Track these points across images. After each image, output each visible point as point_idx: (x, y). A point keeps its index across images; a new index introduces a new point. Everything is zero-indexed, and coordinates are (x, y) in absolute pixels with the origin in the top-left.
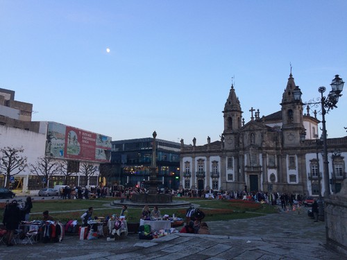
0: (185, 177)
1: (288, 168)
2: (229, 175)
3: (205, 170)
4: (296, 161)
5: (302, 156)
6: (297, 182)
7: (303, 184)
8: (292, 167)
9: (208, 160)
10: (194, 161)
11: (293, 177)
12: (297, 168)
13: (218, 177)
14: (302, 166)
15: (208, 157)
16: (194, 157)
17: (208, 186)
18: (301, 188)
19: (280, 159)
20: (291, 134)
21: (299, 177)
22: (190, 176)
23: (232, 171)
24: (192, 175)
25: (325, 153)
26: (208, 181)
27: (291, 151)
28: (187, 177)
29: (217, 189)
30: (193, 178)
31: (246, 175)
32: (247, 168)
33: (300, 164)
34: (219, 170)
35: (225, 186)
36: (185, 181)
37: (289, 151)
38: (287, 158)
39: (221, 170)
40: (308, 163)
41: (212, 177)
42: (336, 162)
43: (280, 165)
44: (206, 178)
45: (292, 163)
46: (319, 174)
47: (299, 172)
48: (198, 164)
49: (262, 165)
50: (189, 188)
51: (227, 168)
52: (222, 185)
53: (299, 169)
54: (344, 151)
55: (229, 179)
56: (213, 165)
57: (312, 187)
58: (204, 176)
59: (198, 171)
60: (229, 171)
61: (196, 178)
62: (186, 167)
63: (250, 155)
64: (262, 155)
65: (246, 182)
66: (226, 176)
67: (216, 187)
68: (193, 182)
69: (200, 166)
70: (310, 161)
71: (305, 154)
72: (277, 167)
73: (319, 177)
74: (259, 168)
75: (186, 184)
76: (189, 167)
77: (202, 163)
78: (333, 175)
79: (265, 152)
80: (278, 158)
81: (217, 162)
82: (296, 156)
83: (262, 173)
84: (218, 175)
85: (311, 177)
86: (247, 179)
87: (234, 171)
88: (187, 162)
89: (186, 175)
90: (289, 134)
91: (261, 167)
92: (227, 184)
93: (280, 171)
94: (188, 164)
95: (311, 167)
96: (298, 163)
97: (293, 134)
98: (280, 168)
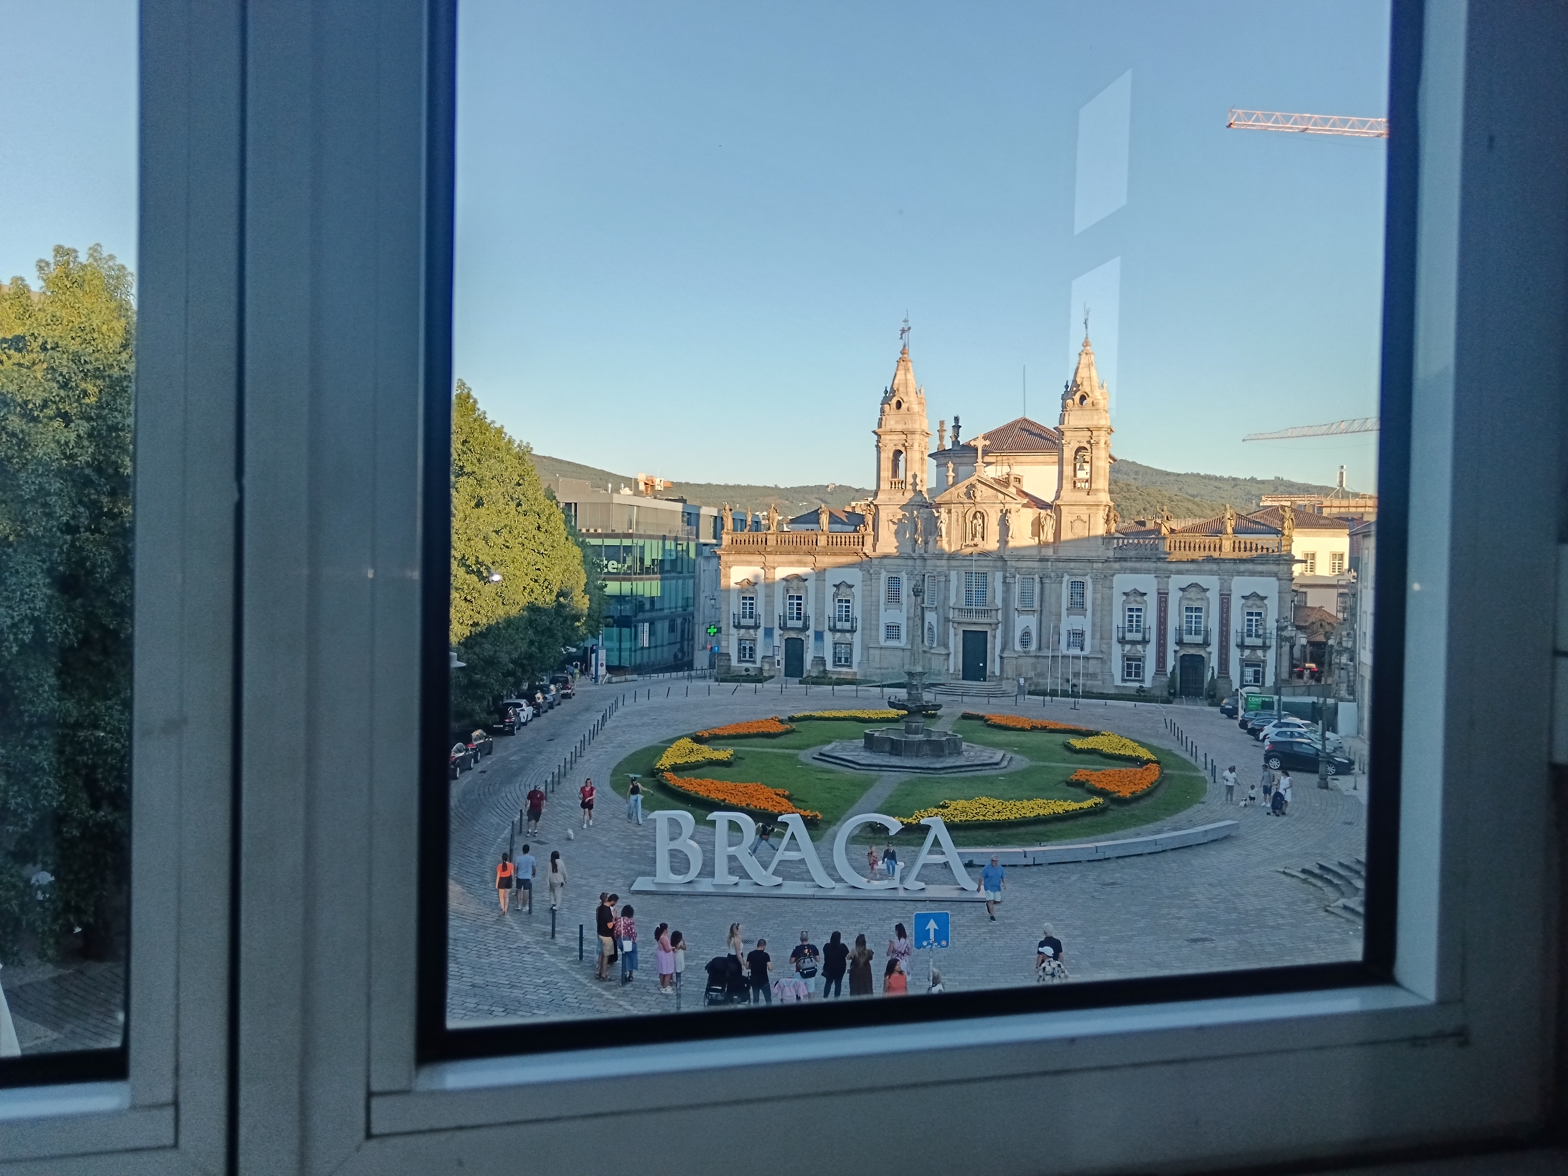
0: (738, 626)
1: (1064, 612)
2: (888, 627)
3: (811, 612)
4: (1089, 593)
5: (1104, 579)
6: (1087, 652)
7: (1103, 659)
8: (1077, 607)
9: (821, 579)
10: (770, 579)
11: (1077, 637)
12: (1089, 613)
13: (852, 631)
14: (1104, 606)
15: (821, 571)
16: (770, 568)
17: (821, 661)
18: (1093, 666)
19: (1047, 586)
20: (1079, 519)
21: (1093, 638)
22: (756, 627)
23: (899, 616)
24: (762, 625)
25: (1163, 576)
26: (819, 643)
27: (1078, 565)
28: (748, 628)
29: (850, 666)
30: (769, 632)
31: (952, 631)
32: (956, 611)
33: (1099, 602)
34: (857, 611)
35: (877, 660)
36: (740, 640)
37: (1072, 565)
38: (1064, 585)
39: (863, 612)
40: (1118, 601)
41: (833, 630)
42: (1190, 599)
43: (1046, 604)
44: (811, 632)
45: (1077, 599)
46: (1144, 629)
47: (1094, 625)
48: (788, 591)
49: (1000, 606)
50: (754, 662)
51: (882, 607)
52: (865, 655)
53: (1093, 614)
54: (1212, 573)
55: (888, 637)
56: (835, 595)
57: (1123, 662)
58: (806, 628)
59: (785, 613)
60: (888, 616)
61: (777, 632)
62: (744, 598)
63: (969, 574)
64: (1005, 578)
65: (952, 650)
66: (878, 630)
67: (846, 660)
68: (766, 644)
69: (791, 597)
70: (1124, 594)
71: (1113, 576)
72: (1039, 609)
73: (1144, 638)
74: (994, 612)
75: (742, 650)
76: (752, 598)
77: (798, 589)
78: (1179, 631)
79: (1012, 567)
80: (1042, 582)
81: (851, 586)
82: (1088, 580)
83: (1000, 625)
84: (852, 627)
85: (1124, 638)
86: (956, 643)
87: (904, 614)
88: (747, 583)
89: (744, 622)
90: (1075, 517)
91: (997, 610)
92: (883, 652)
93: (1045, 620)
94: (750, 588)
95: (1123, 611)
96: (1094, 600)
97: (1085, 518)
98: (1045, 613)
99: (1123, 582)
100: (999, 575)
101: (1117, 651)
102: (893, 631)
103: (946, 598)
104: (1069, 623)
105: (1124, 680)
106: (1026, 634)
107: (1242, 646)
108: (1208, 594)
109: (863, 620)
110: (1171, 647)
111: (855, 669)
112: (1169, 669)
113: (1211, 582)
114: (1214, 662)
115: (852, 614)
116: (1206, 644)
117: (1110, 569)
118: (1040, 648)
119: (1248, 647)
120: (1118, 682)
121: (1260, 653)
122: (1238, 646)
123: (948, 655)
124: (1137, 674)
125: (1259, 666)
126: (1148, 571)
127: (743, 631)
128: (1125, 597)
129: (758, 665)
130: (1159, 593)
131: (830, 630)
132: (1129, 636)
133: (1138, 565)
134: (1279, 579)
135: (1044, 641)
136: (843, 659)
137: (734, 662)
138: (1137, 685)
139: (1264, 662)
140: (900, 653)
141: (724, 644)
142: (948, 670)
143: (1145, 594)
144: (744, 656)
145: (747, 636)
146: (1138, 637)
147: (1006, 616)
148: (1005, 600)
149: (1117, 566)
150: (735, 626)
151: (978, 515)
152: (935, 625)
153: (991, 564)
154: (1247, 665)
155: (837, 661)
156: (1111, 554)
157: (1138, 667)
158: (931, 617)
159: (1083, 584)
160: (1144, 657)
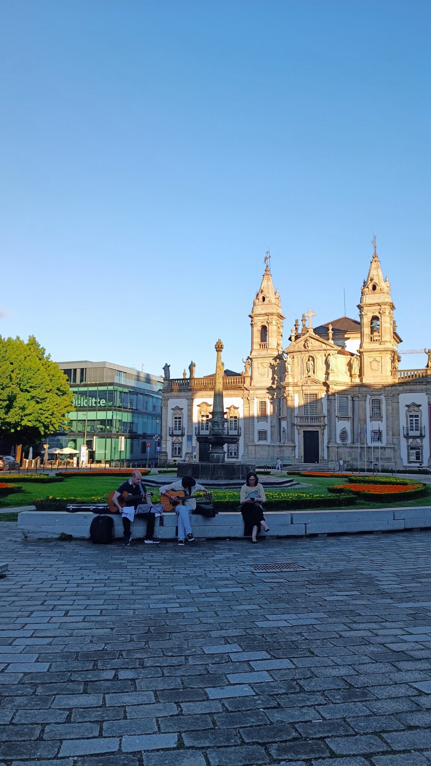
0: (172, 435)
1: (368, 419)
2: (260, 432)
4: (383, 406)
6: (384, 444)
7: (395, 448)
8: (376, 416)
10: (190, 406)
11: (378, 434)
12: (384, 419)
13: (238, 435)
14: (394, 415)
16: (190, 400)
18: (389, 453)
19: (356, 402)
20: (375, 360)
21: (387, 435)
22: (182, 435)
24: (186, 434)
28: (178, 436)
29: (237, 458)
30: (190, 438)
31: (296, 432)
32: (299, 418)
33: (390, 411)
34: (240, 423)
35: (253, 452)
36: (173, 443)
37: (372, 389)
38: (368, 402)
39: (245, 424)
40: (403, 410)
43: (356, 414)
45: (376, 411)
46: (421, 427)
47: (387, 426)
48: (200, 412)
49: (326, 415)
50: (181, 457)
51: (255, 420)
52: (246, 451)
53: (387, 420)
55: (260, 439)
56: (228, 414)
57: (408, 450)
59: (199, 426)
60: (259, 425)
61: (194, 438)
62: (176, 418)
63: (306, 395)
64: (328, 397)
65: (297, 444)
66: (253, 434)
67: (235, 453)
68: (188, 446)
69: (202, 417)
70: (407, 406)
71: (399, 394)
72: (351, 416)
73: (421, 434)
74: (322, 418)
75: (174, 449)
76: (180, 418)
77: (207, 411)
79: (333, 389)
80: (353, 401)
81: (237, 408)
82: (383, 398)
83: (326, 427)
84: (238, 433)
85: (408, 434)
86: (299, 439)
87: (269, 424)
88: (178, 408)
89: (176, 433)
90: (372, 359)
91: (324, 417)
92: (257, 448)
93: (355, 423)
94: (179, 412)
95: (407, 417)
96: (387, 410)
97: (379, 359)
98: (356, 419)
99: (405, 399)
100: (325, 395)
101: (404, 443)
102: (262, 435)
103: (292, 411)
104: (372, 426)
105: (409, 462)
106: (344, 433)
109: (244, 429)
111: (240, 460)
115: (238, 425)
117: (397, 390)
118: (353, 443)
120: (405, 463)
123: (295, 447)
124: (418, 458)
126: (421, 391)
127: (175, 438)
128: (407, 408)
129: (183, 459)
130: (429, 405)
132: (411, 433)
133: (414, 387)
135: (356, 437)
136: (233, 454)
137: (170, 457)
138: (418, 465)
140: (267, 448)
141: (163, 446)
142: (295, 457)
143: (420, 406)
144: (176, 453)
145: (177, 441)
146: (417, 433)
147: (330, 420)
148: (329, 411)
149: (401, 388)
150: (170, 435)
151: (311, 359)
152: (287, 429)
153: (319, 388)
155: (230, 455)
156: (396, 381)
158: (284, 424)
159: (379, 402)
160: (422, 446)
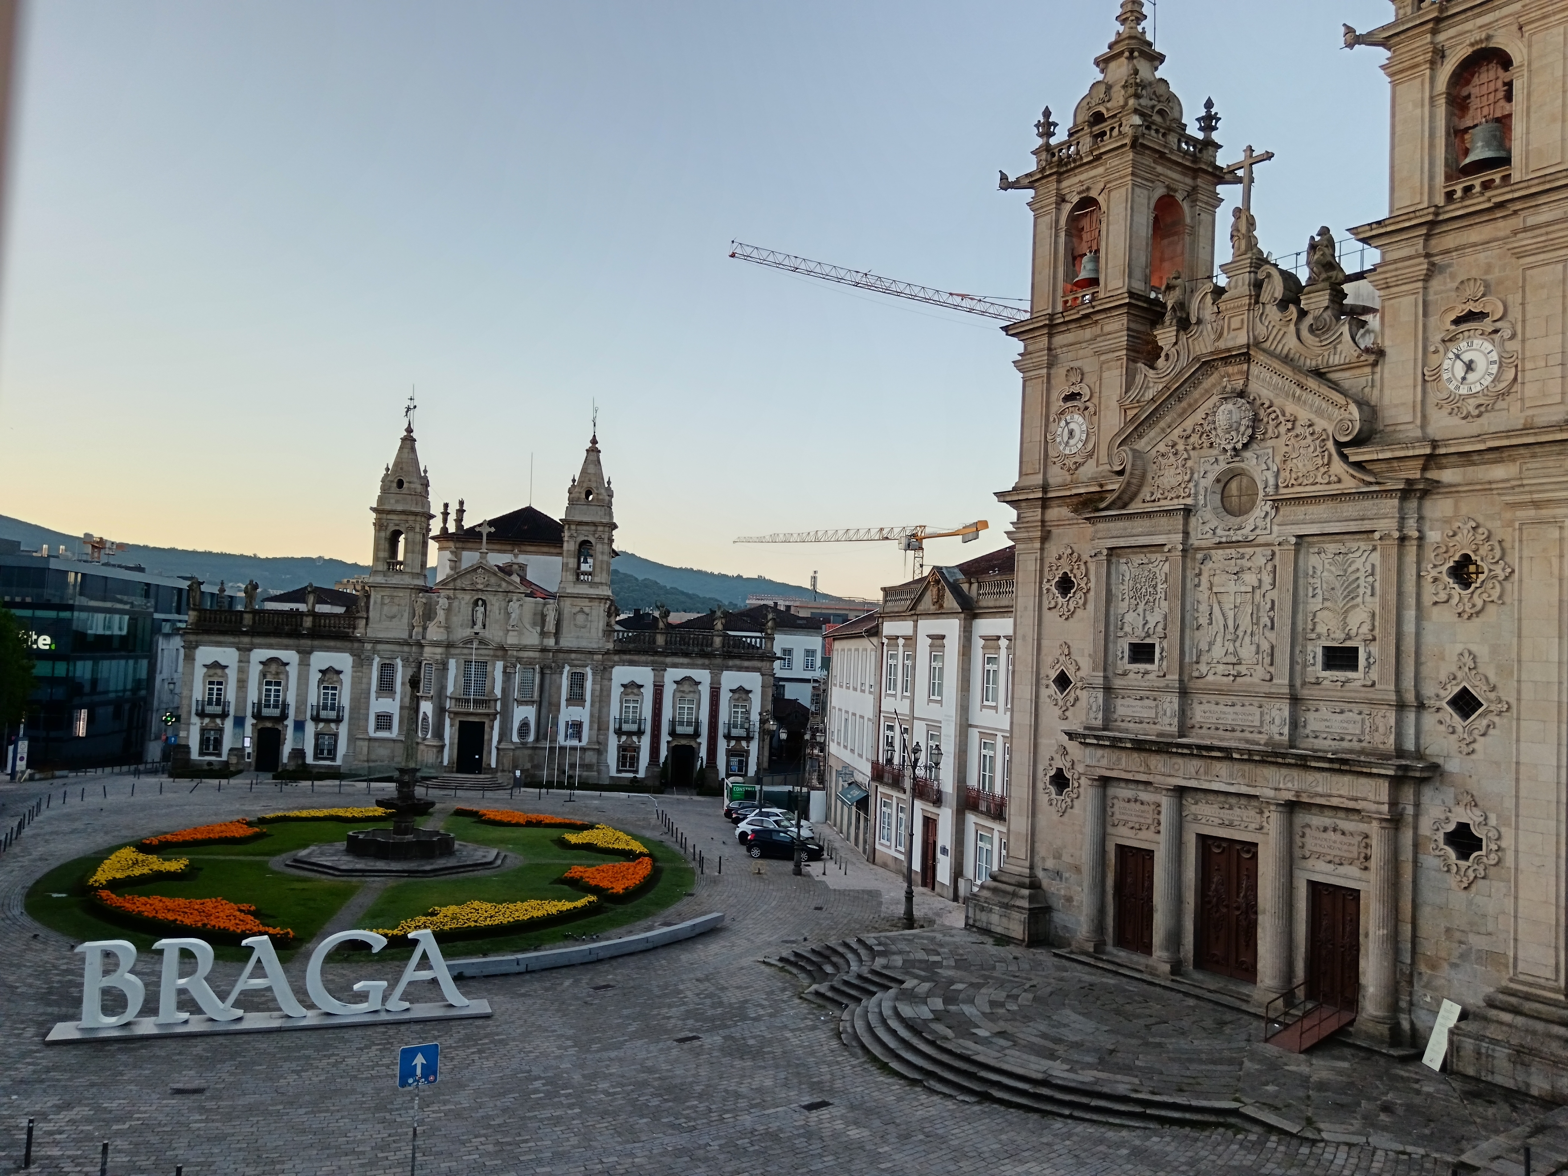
0: (201, 714)
1: (563, 703)
2: (379, 716)
3: (291, 699)
4: (589, 684)
5: (604, 672)
6: (584, 742)
7: (600, 750)
8: (576, 698)
9: (304, 664)
10: (244, 661)
11: (576, 728)
12: (588, 704)
13: (338, 720)
14: (602, 699)
15: (305, 654)
16: (245, 651)
17: (299, 753)
18: (591, 757)
19: (547, 677)
20: (582, 611)
21: (591, 729)
22: (224, 715)
23: (392, 705)
24: (232, 712)
25: (659, 669)
26: (299, 734)
27: (579, 656)
28: (213, 716)
29: (333, 759)
30: (239, 722)
31: (447, 722)
32: (453, 701)
33: (597, 693)
34: (345, 699)
35: (365, 752)
36: (203, 730)
37: (573, 656)
38: (565, 676)
39: (352, 700)
40: (616, 692)
41: (316, 719)
42: (683, 692)
43: (546, 695)
44: (290, 723)
45: (577, 690)
46: (640, 720)
47: (592, 716)
48: (264, 676)
49: (499, 696)
50: (219, 755)
51: (373, 695)
52: (352, 746)
53: (592, 705)
54: (703, 667)
55: (378, 728)
56: (321, 681)
57: (619, 752)
58: (284, 716)
59: (260, 700)
60: (379, 705)
61: (249, 722)
62: (211, 683)
63: (468, 662)
64: (505, 667)
65: (447, 742)
66: (367, 720)
67: (329, 752)
68: (234, 735)
69: (269, 683)
70: (623, 685)
71: (612, 667)
72: (538, 700)
73: (639, 728)
74: (492, 703)
75: (204, 743)
76: (220, 683)
77: (277, 674)
78: (673, 723)
79: (513, 656)
80: (542, 674)
81: (339, 672)
82: (589, 671)
83: (498, 716)
84: (338, 716)
85: (620, 728)
86: (451, 734)
87: (397, 704)
88: (216, 665)
89: (209, 709)
90: (578, 609)
91: (496, 700)
92: (373, 744)
93: (544, 711)
94: (219, 671)
95: (621, 702)
96: (593, 691)
97: (586, 610)
98: (545, 704)
99: (622, 674)
100: (500, 665)
101: (613, 742)
102: (384, 721)
103: (443, 688)
104: (568, 714)
105: (619, 771)
106: (524, 726)
107: (728, 737)
108: (700, 687)
109: (351, 709)
110: (665, 738)
111: (339, 762)
112: (662, 759)
113: (703, 676)
114: (703, 753)
115: (339, 703)
116: (697, 734)
117: (609, 660)
118: (537, 739)
119: (734, 738)
120: (613, 772)
121: (744, 744)
122: (725, 737)
123: (442, 747)
124: (632, 765)
125: (742, 756)
126: (645, 664)
127: (207, 720)
128: (622, 689)
129: (224, 758)
130: (655, 685)
131: (313, 719)
132: (625, 727)
133: (636, 658)
134: (762, 675)
135: (542, 731)
136: (326, 752)
137: (195, 755)
138: (631, 775)
139: (748, 752)
140: (391, 744)
141: (182, 734)
142: (442, 762)
143: (642, 686)
144: (208, 748)
145: (212, 726)
146: (634, 727)
147: (505, 705)
148: (504, 690)
149: (616, 658)
150: (197, 714)
151: (480, 603)
152: (430, 714)
153: (491, 652)
154: (733, 755)
155: (318, 753)
156: (610, 646)
157: (632, 758)
158: (426, 707)
159: (583, 676)
160: (639, 748)
